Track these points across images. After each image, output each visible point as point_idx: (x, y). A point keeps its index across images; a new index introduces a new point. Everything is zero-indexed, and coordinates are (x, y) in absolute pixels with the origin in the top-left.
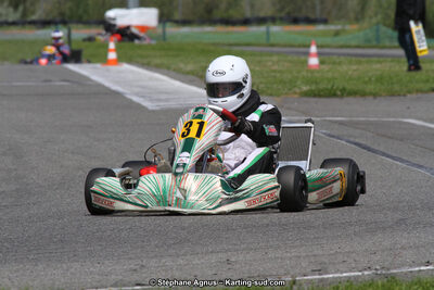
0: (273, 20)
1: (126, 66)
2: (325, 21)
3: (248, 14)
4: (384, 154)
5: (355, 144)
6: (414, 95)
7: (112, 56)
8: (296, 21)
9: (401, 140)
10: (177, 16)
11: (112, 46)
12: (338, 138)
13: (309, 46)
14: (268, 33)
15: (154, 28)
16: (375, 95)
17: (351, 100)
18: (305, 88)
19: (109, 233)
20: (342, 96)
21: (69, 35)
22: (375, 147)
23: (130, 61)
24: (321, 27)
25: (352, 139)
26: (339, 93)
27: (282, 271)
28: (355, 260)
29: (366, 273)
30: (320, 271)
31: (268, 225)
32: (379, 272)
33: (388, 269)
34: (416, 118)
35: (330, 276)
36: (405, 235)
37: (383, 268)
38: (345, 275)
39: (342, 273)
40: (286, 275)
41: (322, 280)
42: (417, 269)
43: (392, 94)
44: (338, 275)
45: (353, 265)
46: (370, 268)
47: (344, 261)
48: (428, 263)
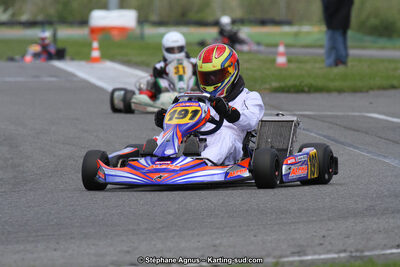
0: (242, 22)
1: (109, 64)
2: (289, 23)
4: (350, 146)
6: (377, 92)
7: (96, 54)
8: (263, 23)
9: (367, 133)
10: (154, 18)
11: (95, 44)
12: (308, 130)
13: (276, 46)
15: (132, 29)
16: (340, 91)
17: (318, 96)
18: (275, 84)
20: (309, 92)
21: (54, 36)
22: (342, 140)
23: (113, 59)
24: (286, 29)
25: (320, 132)
26: (306, 89)
27: (264, 253)
28: (331, 243)
29: (342, 255)
30: (299, 253)
31: (247, 211)
32: (354, 254)
33: (362, 251)
34: (379, 113)
35: (309, 258)
36: (375, 220)
37: (357, 251)
38: (323, 257)
39: (320, 254)
40: (268, 256)
41: (301, 262)
42: (389, 251)
43: (355, 90)
44: (316, 257)
45: (329, 247)
46: (345, 251)
47: (321, 244)
48: (399, 247)
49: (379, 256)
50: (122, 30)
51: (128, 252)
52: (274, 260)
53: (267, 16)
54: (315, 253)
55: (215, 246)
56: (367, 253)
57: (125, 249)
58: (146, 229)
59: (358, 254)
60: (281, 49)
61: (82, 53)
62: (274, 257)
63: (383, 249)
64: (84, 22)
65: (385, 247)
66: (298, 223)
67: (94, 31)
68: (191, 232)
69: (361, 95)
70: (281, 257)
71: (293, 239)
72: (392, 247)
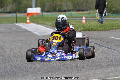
0: (73, 10)
1: (32, 24)
2: (87, 10)
3: (66, 9)
4: (104, 46)
5: (96, 44)
6: (112, 30)
7: (28, 21)
8: (79, 11)
9: (109, 43)
10: (46, 10)
11: (28, 18)
13: (82, 17)
14: (71, 14)
15: (40, 13)
16: (101, 30)
17: (95, 32)
18: (82, 29)
19: (28, 70)
20: (92, 31)
21: (16, 16)
22: (101, 45)
23: (33, 22)
24: (86, 12)
25: (95, 43)
26: (91, 30)
28: (96, 76)
30: (87, 79)
31: (72, 67)
32: (103, 79)
33: (106, 78)
34: (113, 37)
36: (110, 68)
37: (104, 78)
39: (93, 79)
42: (114, 78)
43: (106, 30)
45: (96, 77)
46: (101, 78)
47: (93, 76)
48: (117, 76)
49: (111, 79)
50: (37, 14)
53: (81, 8)
56: (107, 79)
60: (84, 18)
61: (24, 21)
63: (112, 77)
64: (25, 12)
65: (113, 76)
66: (87, 70)
67: (28, 14)
68: (55, 73)
69: (107, 31)
71: (85, 75)
72: (115, 77)
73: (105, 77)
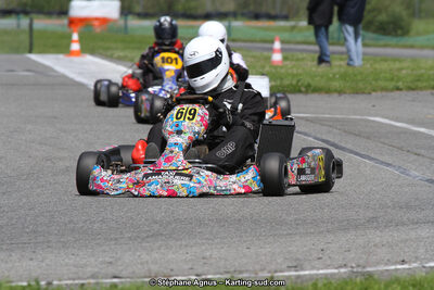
0: (235, 15)
1: (89, 58)
2: (286, 18)
3: (209, 8)
4: (352, 152)
6: (379, 93)
7: (75, 47)
8: (257, 17)
9: (368, 138)
10: (138, 9)
11: (75, 36)
12: (306, 135)
13: (272, 42)
14: (229, 28)
15: (116, 21)
16: (340, 92)
17: (315, 96)
19: (81, 224)
20: (306, 92)
21: (31, 25)
22: (343, 145)
23: (93, 52)
24: (282, 23)
25: (318, 136)
26: (303, 89)
27: (257, 267)
28: (330, 257)
29: (342, 270)
30: (296, 268)
31: (239, 220)
32: (355, 270)
33: (364, 267)
34: (383, 117)
35: (307, 272)
36: (378, 233)
37: (359, 266)
38: (321, 272)
39: (318, 269)
40: (262, 270)
41: (298, 277)
42: (393, 267)
43: (357, 92)
44: (315, 272)
45: (329, 262)
46: (345, 266)
47: (320, 258)
48: (403, 262)
49: (382, 272)
50: (104, 21)
51: (111, 263)
52: (269, 275)
53: (264, 9)
54: (313, 268)
55: (204, 258)
56: (369, 269)
57: (107, 259)
58: (130, 238)
59: (360, 270)
60: (277, 45)
61: (60, 45)
62: (269, 272)
63: (386, 264)
64: (64, 12)
65: (389, 262)
66: (295, 234)
67: (73, 22)
68: (179, 243)
69: (361, 97)
70: (276, 272)
71: (289, 252)
72: (396, 263)
73: (361, 262)
